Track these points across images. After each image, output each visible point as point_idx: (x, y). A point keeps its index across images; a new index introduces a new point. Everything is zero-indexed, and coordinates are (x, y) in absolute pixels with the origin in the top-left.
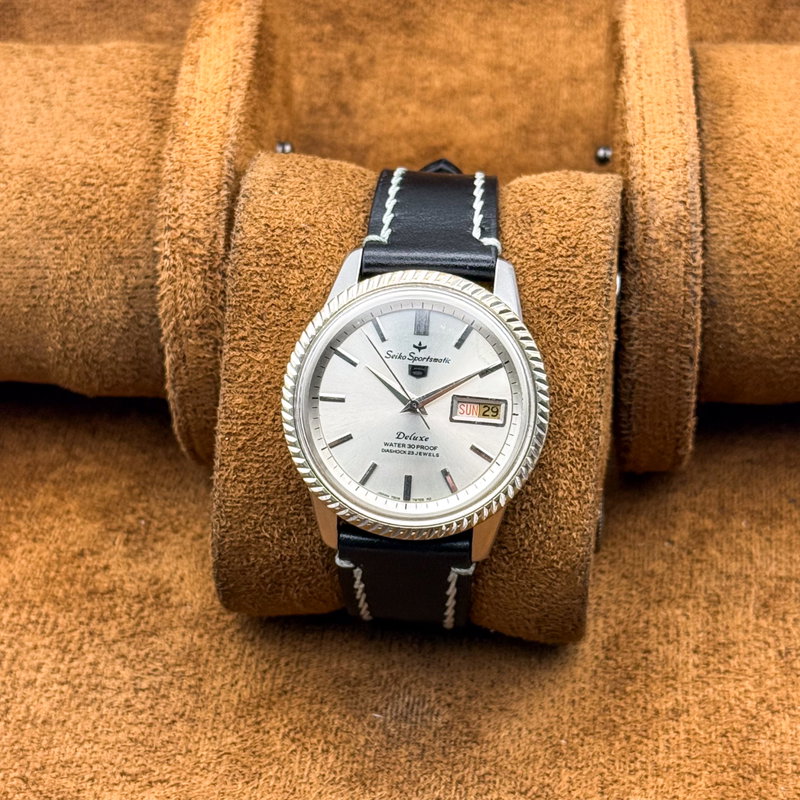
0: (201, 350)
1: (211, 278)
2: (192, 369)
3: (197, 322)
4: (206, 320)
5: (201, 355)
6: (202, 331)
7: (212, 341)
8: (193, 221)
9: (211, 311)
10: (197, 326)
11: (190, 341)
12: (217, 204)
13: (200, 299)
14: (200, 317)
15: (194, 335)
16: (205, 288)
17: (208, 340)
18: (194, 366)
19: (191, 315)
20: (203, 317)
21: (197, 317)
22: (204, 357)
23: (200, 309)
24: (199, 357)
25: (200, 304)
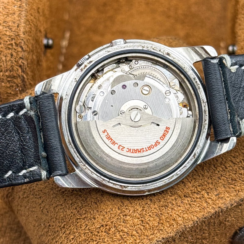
0: (9, 89)
1: (15, 49)
2: (4, 99)
3: (7, 74)
4: (12, 73)
5: (9, 92)
6: (9, 79)
7: (15, 85)
8: (5, 16)
9: (15, 68)
10: (6, 76)
11: (3, 84)
12: (20, 7)
13: (9, 61)
14: (9, 71)
15: (5, 81)
16: (12, 55)
17: (13, 84)
18: (5, 97)
19: (3, 70)
20: (10, 71)
21: (7, 71)
22: (10, 93)
23: (9, 67)
24: (8, 93)
25: (9, 63)
